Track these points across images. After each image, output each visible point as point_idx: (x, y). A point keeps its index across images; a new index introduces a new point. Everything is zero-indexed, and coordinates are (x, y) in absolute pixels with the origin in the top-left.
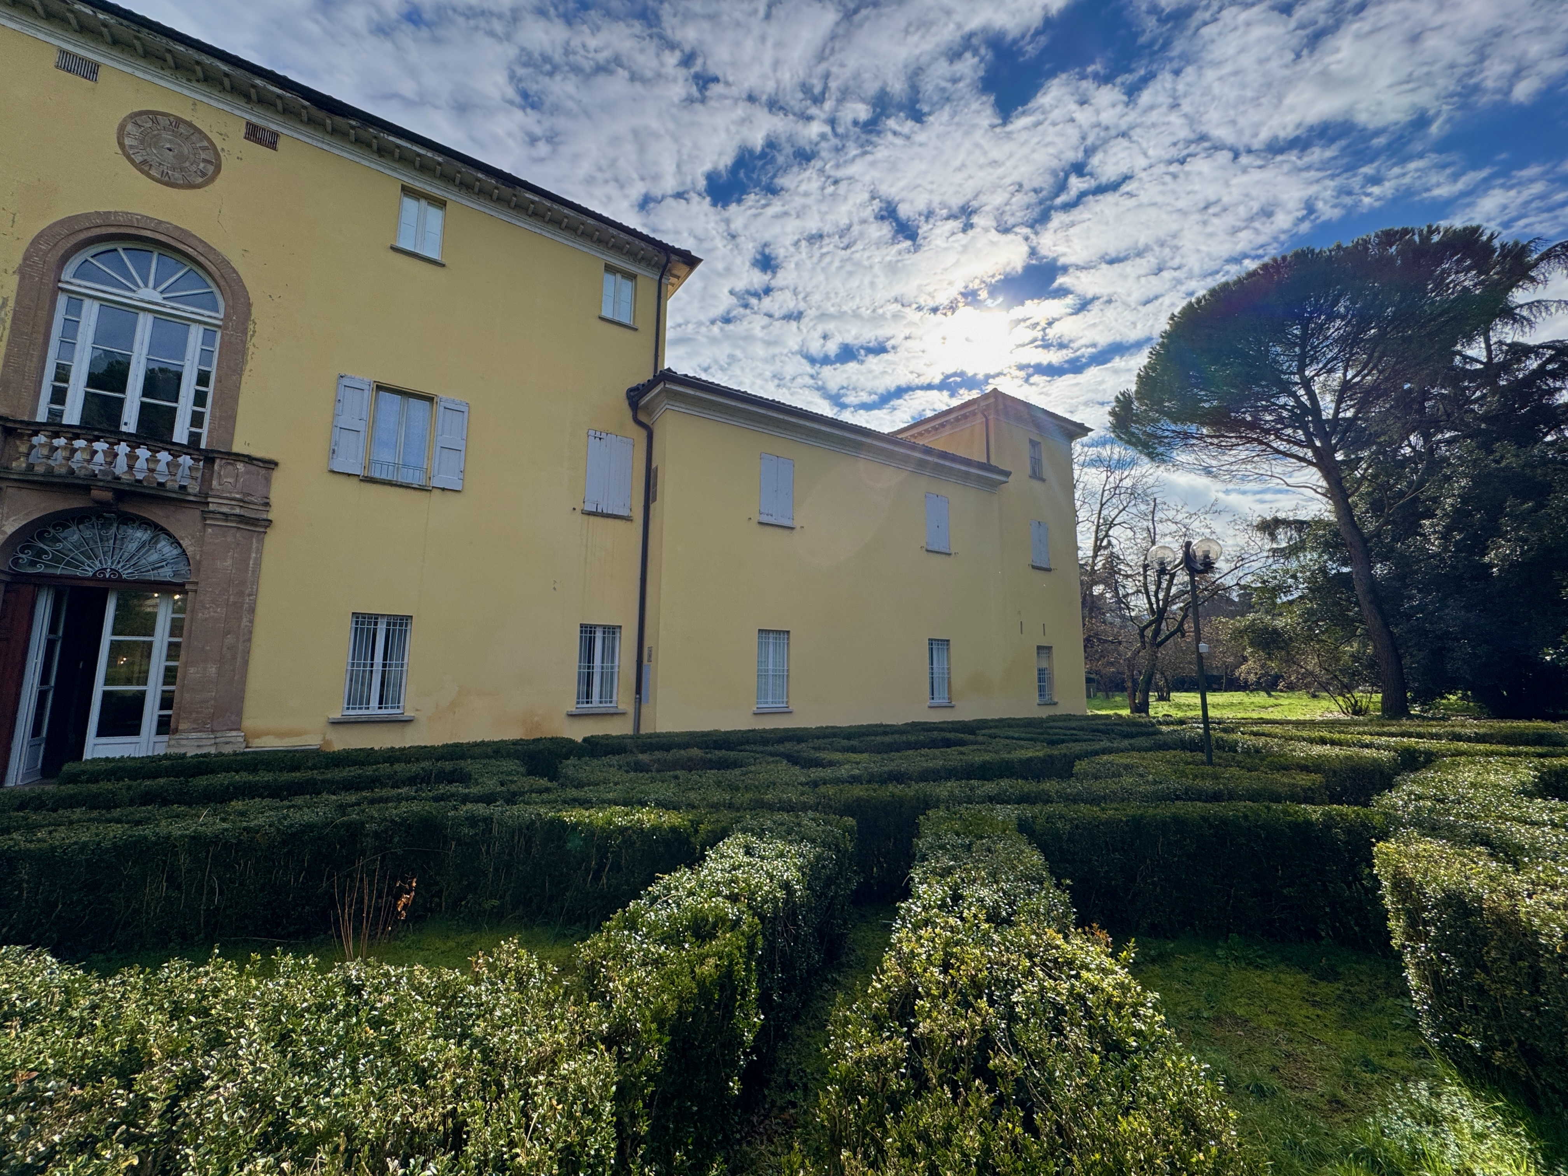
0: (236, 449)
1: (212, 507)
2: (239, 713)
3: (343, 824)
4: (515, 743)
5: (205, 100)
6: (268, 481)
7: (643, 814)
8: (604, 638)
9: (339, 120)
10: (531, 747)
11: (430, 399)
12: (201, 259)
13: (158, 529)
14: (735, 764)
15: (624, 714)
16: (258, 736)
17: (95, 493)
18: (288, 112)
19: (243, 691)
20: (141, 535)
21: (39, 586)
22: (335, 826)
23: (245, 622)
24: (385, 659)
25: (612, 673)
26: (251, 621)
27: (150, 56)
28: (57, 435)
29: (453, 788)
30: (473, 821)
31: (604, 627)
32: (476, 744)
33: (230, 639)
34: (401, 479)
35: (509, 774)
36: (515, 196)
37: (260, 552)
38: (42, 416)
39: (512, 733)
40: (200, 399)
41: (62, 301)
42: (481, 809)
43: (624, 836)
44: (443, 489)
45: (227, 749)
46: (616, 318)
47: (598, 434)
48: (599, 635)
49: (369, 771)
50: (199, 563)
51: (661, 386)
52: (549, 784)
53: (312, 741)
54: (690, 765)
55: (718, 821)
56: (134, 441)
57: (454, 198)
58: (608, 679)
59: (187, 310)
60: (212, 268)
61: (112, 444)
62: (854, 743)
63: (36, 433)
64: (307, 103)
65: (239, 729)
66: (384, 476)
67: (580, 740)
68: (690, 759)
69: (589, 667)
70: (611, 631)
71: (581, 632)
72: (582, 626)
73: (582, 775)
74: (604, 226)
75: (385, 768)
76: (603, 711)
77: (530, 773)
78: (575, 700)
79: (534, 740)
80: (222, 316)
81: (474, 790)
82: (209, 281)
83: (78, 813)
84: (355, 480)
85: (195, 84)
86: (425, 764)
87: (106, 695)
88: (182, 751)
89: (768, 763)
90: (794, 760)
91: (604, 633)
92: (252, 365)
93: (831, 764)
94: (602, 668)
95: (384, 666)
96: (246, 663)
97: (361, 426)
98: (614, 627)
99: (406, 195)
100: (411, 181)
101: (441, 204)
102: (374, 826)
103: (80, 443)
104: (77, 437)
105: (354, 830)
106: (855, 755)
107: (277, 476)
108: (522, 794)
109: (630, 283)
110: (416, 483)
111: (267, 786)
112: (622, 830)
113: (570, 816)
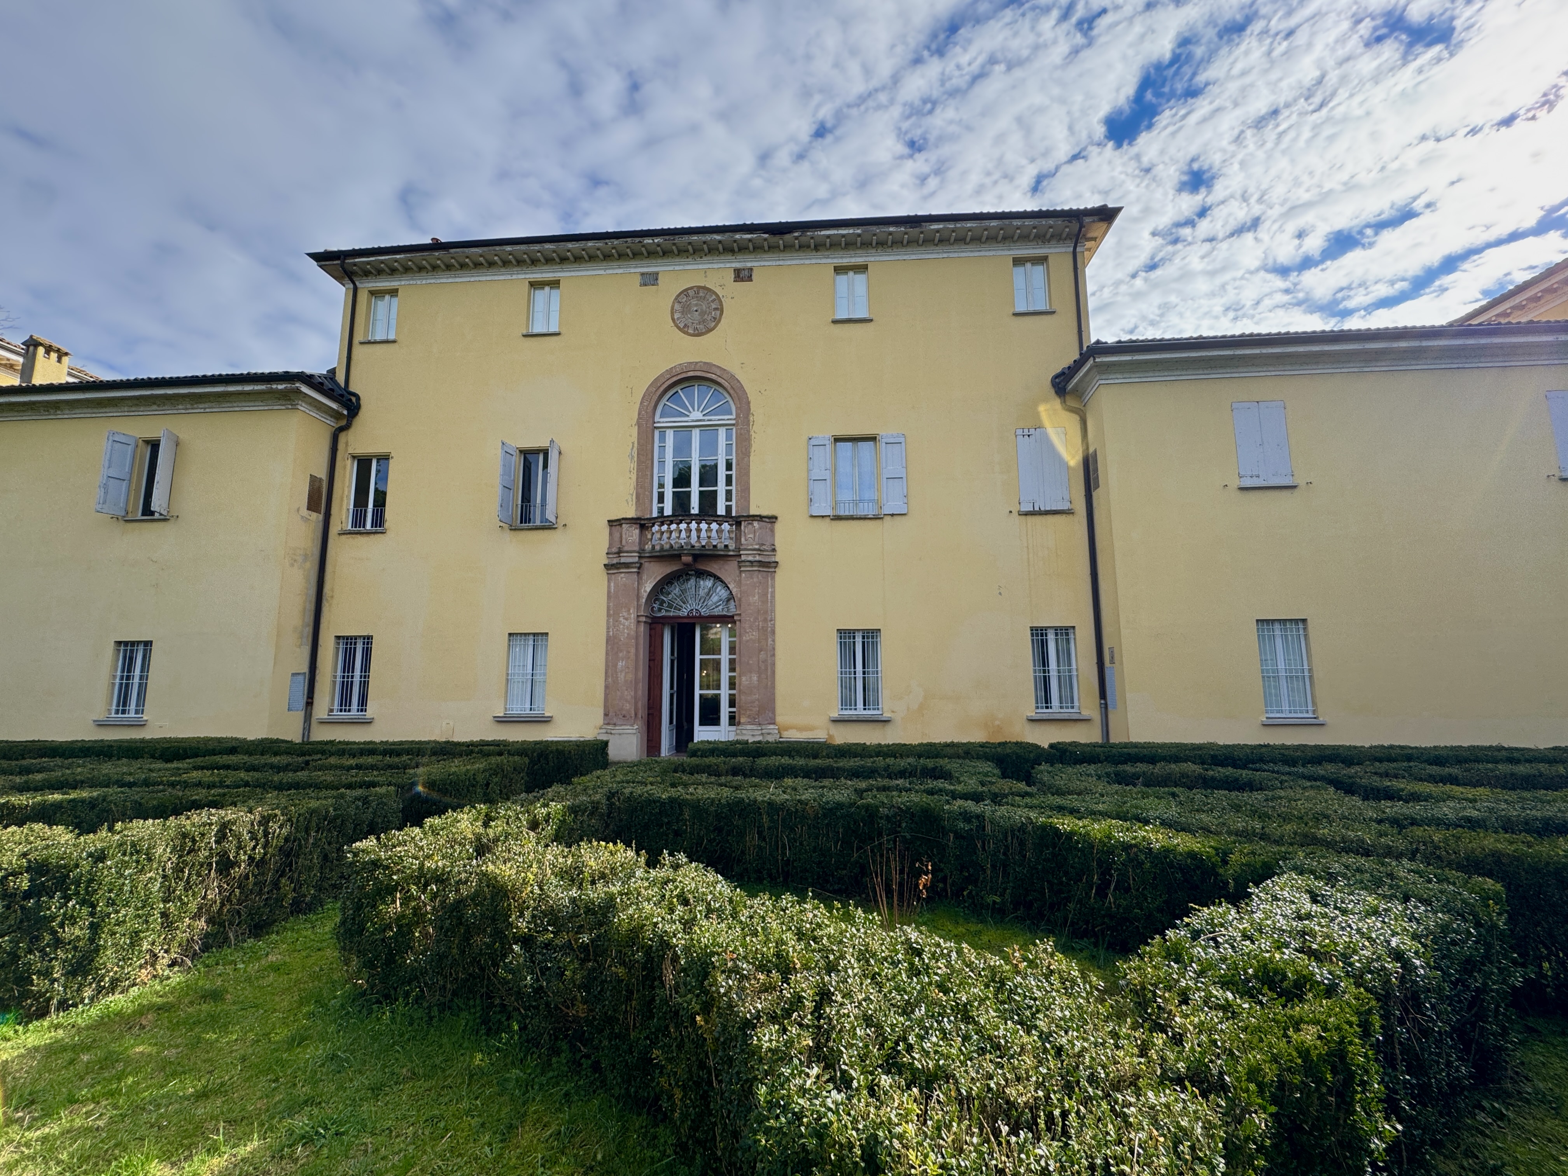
0: (752, 513)
1: (743, 558)
2: (773, 711)
3: (863, 806)
4: (982, 745)
5: (710, 266)
6: (772, 531)
7: (1146, 831)
8: (1057, 640)
9: (788, 237)
10: (999, 750)
11: (873, 439)
12: (719, 380)
13: (717, 578)
14: (1250, 786)
15: (1087, 720)
16: (786, 729)
17: (684, 559)
18: (757, 249)
19: (774, 694)
20: (709, 583)
21: (664, 624)
22: (858, 807)
23: (770, 642)
24: (864, 667)
25: (1070, 677)
26: (774, 641)
27: (682, 252)
28: (662, 524)
29: (940, 784)
30: (966, 816)
31: (1056, 629)
32: (947, 745)
33: (762, 655)
34: (861, 513)
35: (986, 775)
36: (922, 233)
37: (773, 587)
38: (655, 514)
39: (976, 736)
40: (729, 480)
41: (657, 433)
42: (970, 805)
43: (1128, 854)
44: (892, 515)
45: (771, 739)
46: (1031, 309)
47: (1026, 431)
48: (1051, 637)
49: (868, 762)
50: (740, 600)
51: (1091, 361)
52: (1028, 789)
53: (820, 735)
54: (1191, 783)
55: (1253, 853)
56: (699, 518)
57: (872, 259)
58: (1066, 682)
59: (715, 419)
60: (726, 384)
61: (688, 524)
62: (1455, 771)
63: (653, 525)
64: (766, 236)
65: (774, 724)
66: (847, 513)
67: (1046, 747)
68: (1183, 775)
69: (1044, 671)
70: (1064, 632)
71: (1032, 635)
72: (1032, 629)
73: (1060, 781)
74: (1007, 222)
75: (880, 762)
76: (1066, 716)
77: (1004, 776)
78: (1034, 705)
79: (1000, 744)
80: (734, 417)
81: (959, 788)
82: (726, 395)
83: (704, 777)
84: (828, 520)
85: (705, 258)
86: (911, 760)
87: (701, 696)
88: (745, 738)
89: (1304, 788)
90: (1348, 788)
91: (1056, 634)
92: (755, 446)
93: (1415, 797)
94: (1059, 671)
95: (864, 673)
96: (773, 672)
97: (827, 475)
98: (1067, 628)
99: (838, 274)
100: (840, 261)
101: (862, 269)
102: (886, 811)
103: (674, 527)
104: (672, 522)
105: (871, 813)
106: (1461, 789)
107: (778, 526)
108: (1005, 796)
109: (1041, 268)
110: (871, 513)
111: (802, 769)
112: (1126, 847)
113: (1065, 824)
